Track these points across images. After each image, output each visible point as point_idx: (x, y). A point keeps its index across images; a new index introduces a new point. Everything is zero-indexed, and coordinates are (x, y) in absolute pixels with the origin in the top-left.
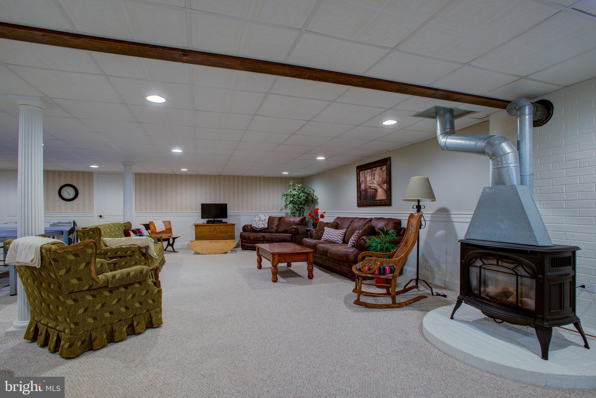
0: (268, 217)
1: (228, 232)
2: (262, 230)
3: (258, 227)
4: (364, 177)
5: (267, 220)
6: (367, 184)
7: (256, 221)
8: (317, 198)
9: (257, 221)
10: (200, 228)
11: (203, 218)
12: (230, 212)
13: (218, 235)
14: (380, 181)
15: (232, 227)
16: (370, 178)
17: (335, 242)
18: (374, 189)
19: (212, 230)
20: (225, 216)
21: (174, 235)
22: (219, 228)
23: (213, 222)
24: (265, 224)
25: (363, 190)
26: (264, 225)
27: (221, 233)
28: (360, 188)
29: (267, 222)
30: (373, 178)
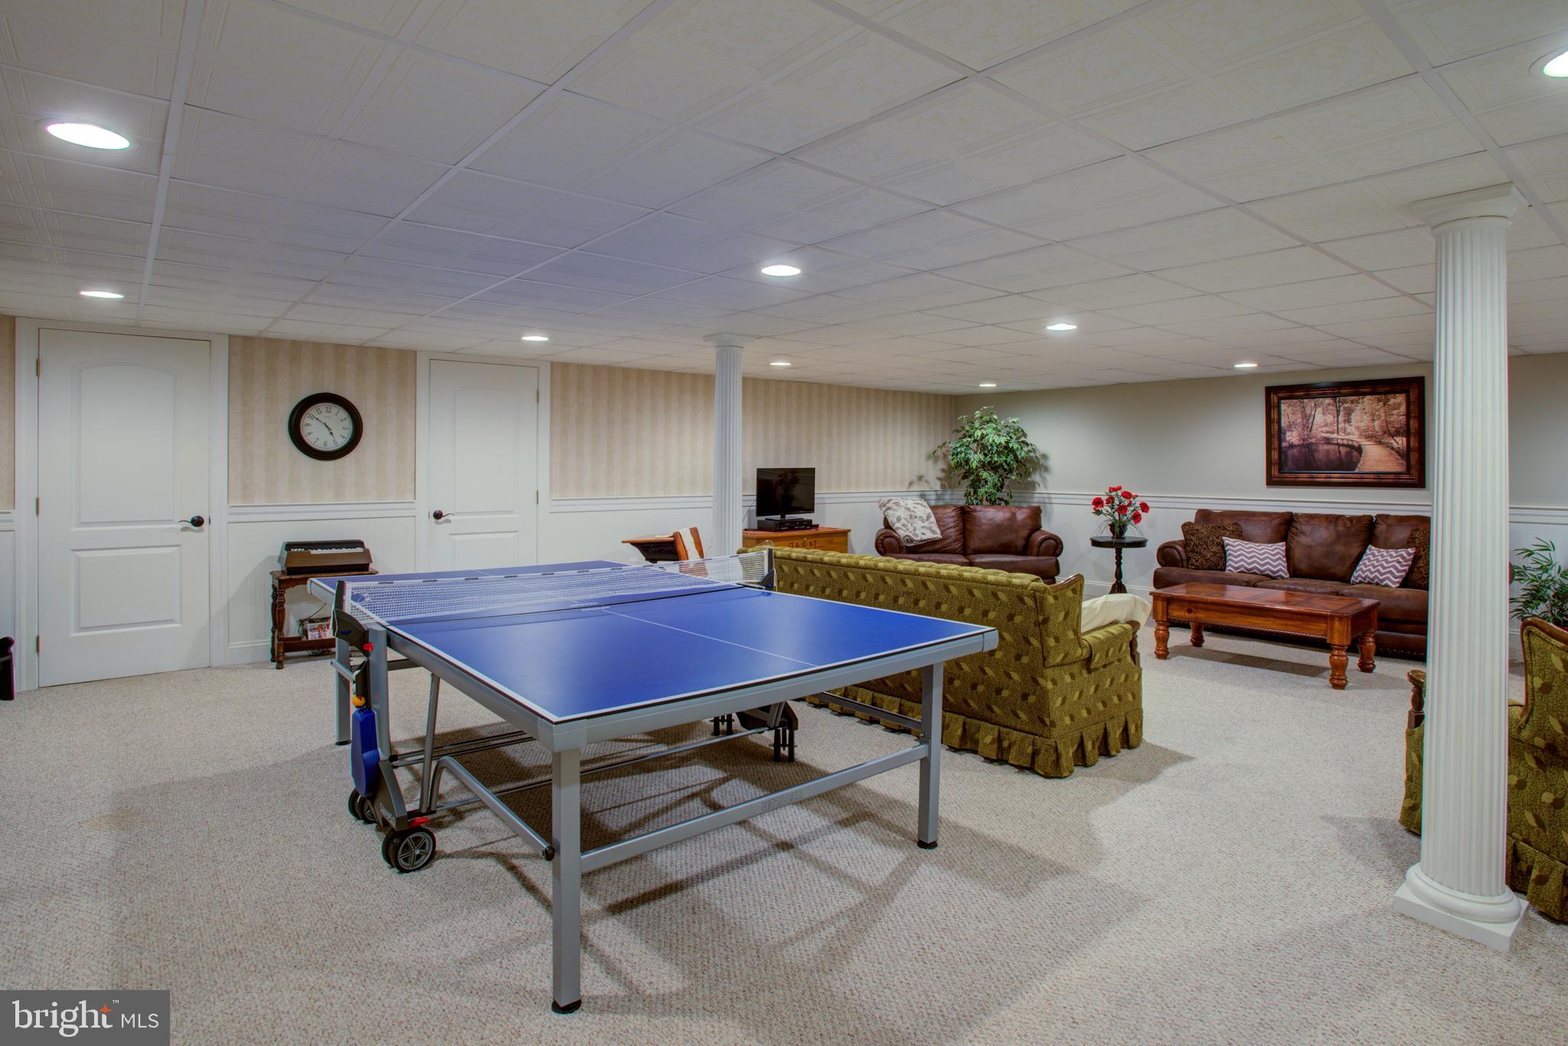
0: (929, 508)
2: (927, 547)
3: (914, 538)
4: (1299, 416)
5: (931, 514)
6: (1314, 431)
9: (905, 519)
14: (1377, 428)
16: (1330, 418)
18: (1351, 447)
20: (813, 507)
24: (933, 529)
25: (1292, 446)
26: (934, 532)
28: (1280, 440)
29: (935, 522)
30: (1341, 418)
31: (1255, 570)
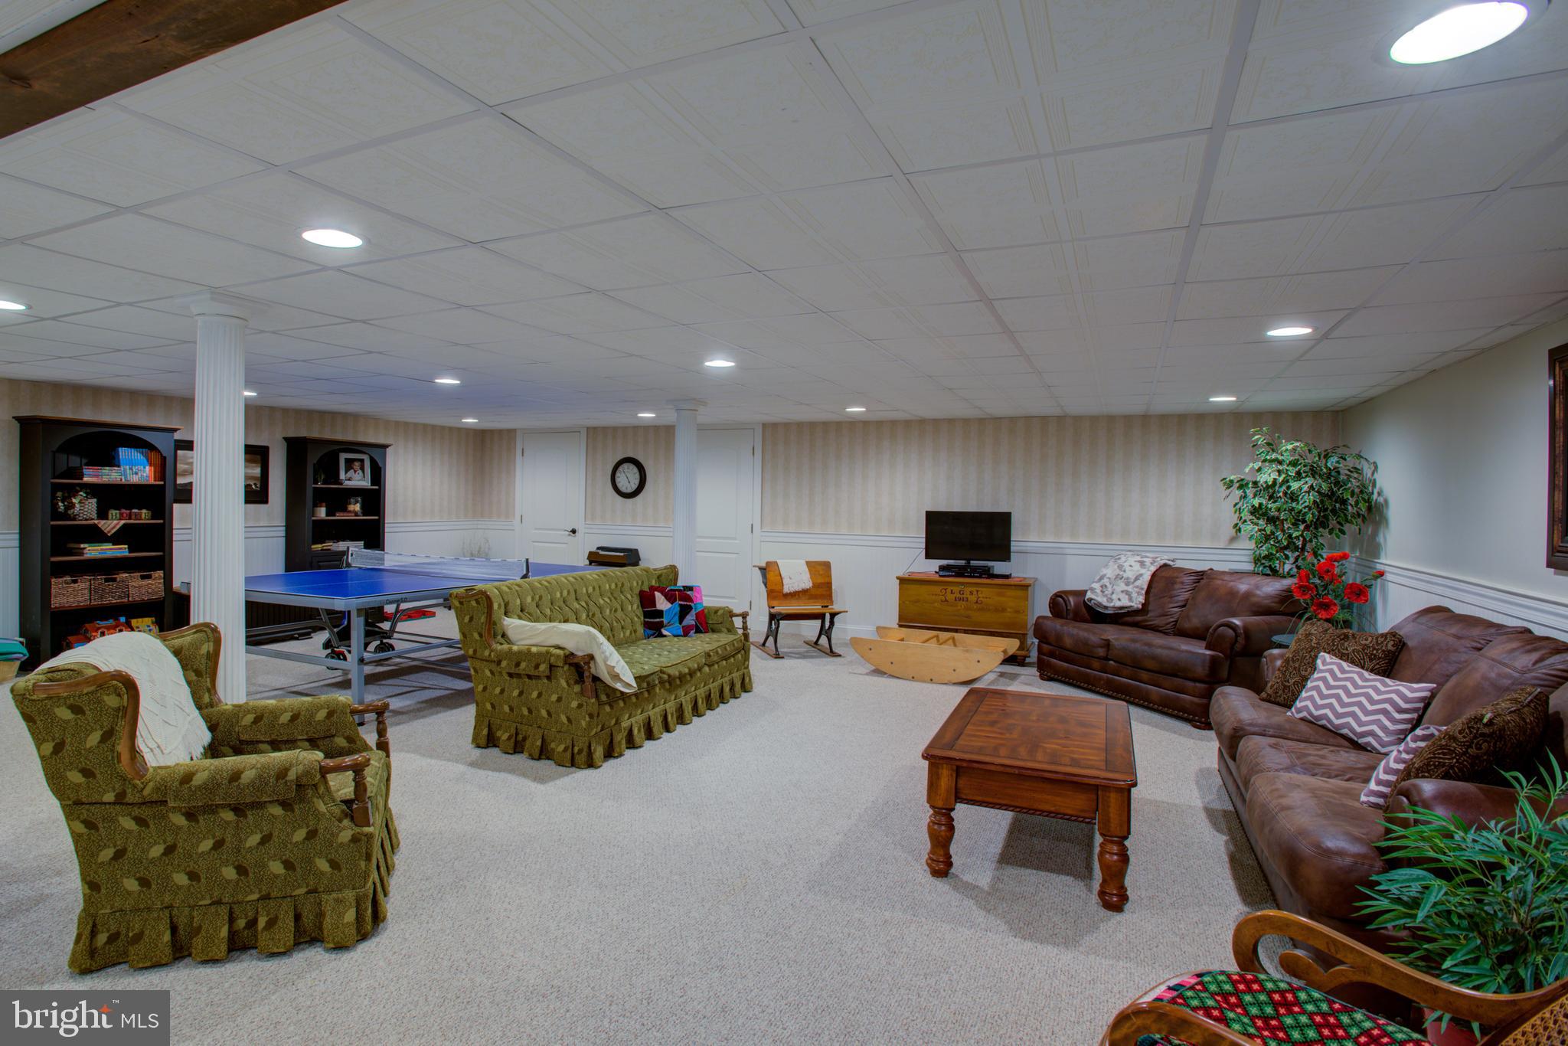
0: (1153, 569)
1: (1004, 610)
2: (1120, 618)
3: (1105, 604)
5: (1147, 577)
7: (1105, 581)
8: (1386, 501)
9: (1109, 578)
10: (914, 589)
11: (928, 556)
12: (1020, 538)
13: (968, 617)
15: (1020, 593)
17: (1353, 738)
19: (950, 597)
20: (1005, 554)
21: (836, 608)
22: (975, 593)
23: (960, 572)
24: (1134, 595)
26: (1130, 599)
27: (979, 610)
29: (1145, 587)
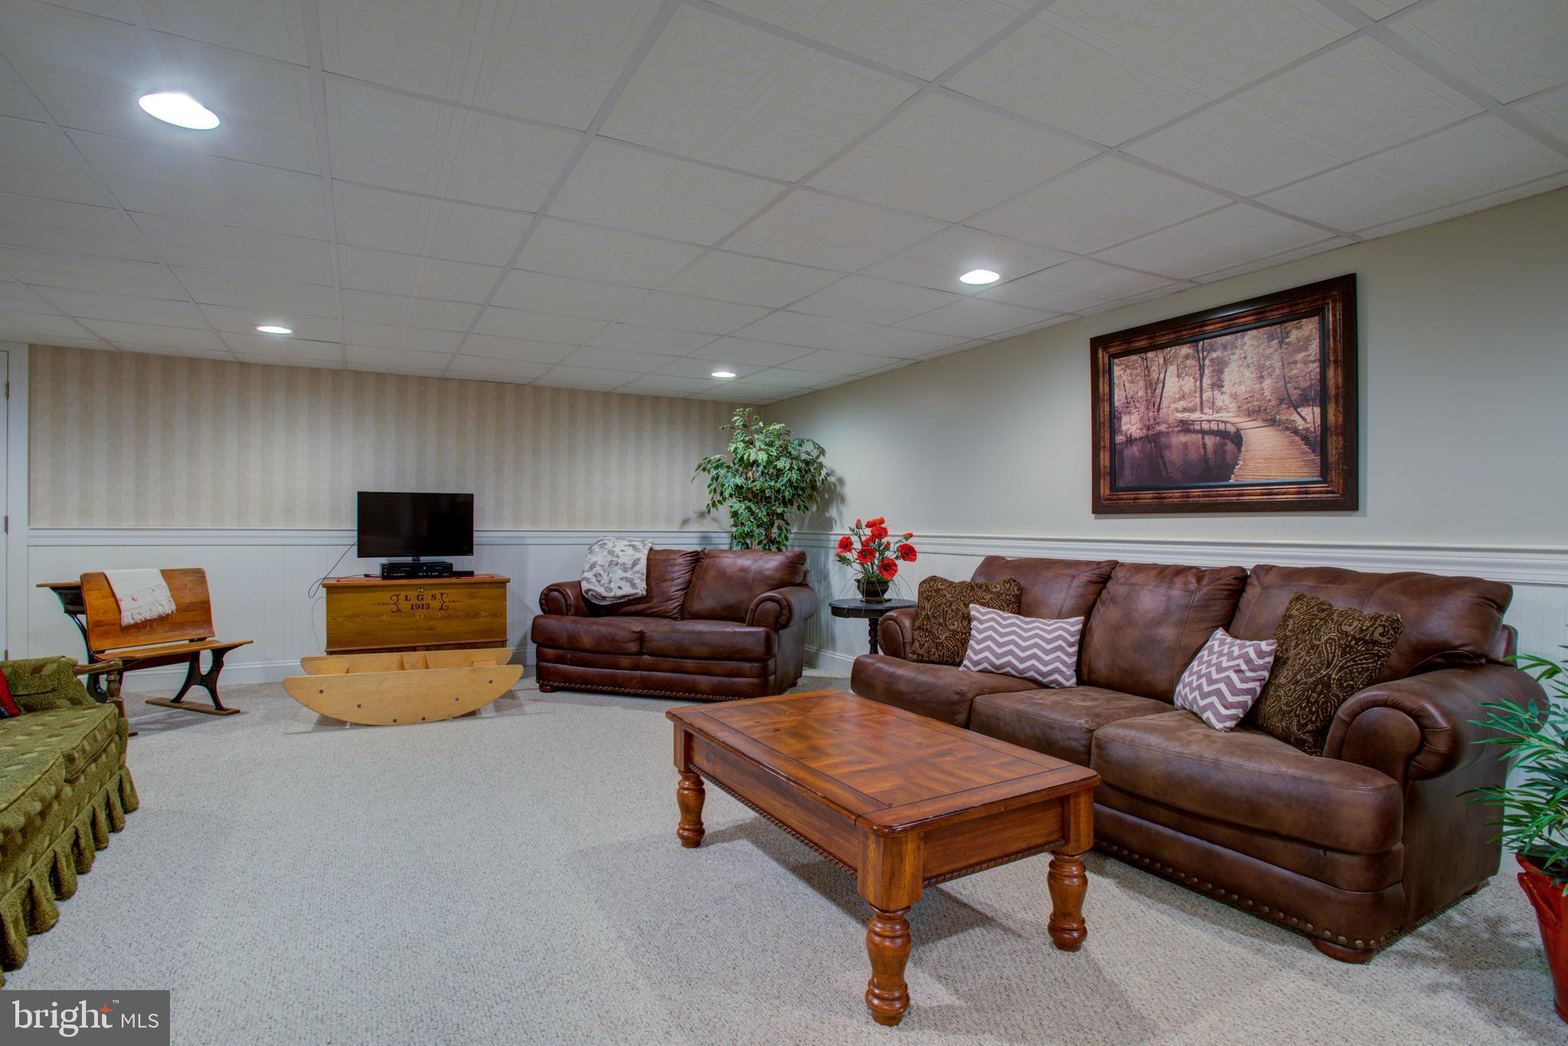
0: (646, 552)
1: (477, 615)
2: (621, 607)
3: (605, 594)
4: (1141, 384)
5: (643, 562)
6: (1163, 411)
7: (598, 569)
9: (602, 566)
10: (349, 601)
11: (364, 551)
12: (485, 527)
13: (430, 629)
14: (1267, 393)
15: (495, 592)
16: (1189, 383)
17: (1041, 679)
18: (1222, 434)
19: (404, 605)
20: (465, 545)
22: (438, 596)
23: (413, 571)
24: (637, 581)
26: (634, 586)
27: (445, 618)
28: (1114, 431)
29: (645, 572)
30: (1207, 382)
31: (1008, 669)
